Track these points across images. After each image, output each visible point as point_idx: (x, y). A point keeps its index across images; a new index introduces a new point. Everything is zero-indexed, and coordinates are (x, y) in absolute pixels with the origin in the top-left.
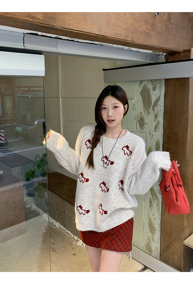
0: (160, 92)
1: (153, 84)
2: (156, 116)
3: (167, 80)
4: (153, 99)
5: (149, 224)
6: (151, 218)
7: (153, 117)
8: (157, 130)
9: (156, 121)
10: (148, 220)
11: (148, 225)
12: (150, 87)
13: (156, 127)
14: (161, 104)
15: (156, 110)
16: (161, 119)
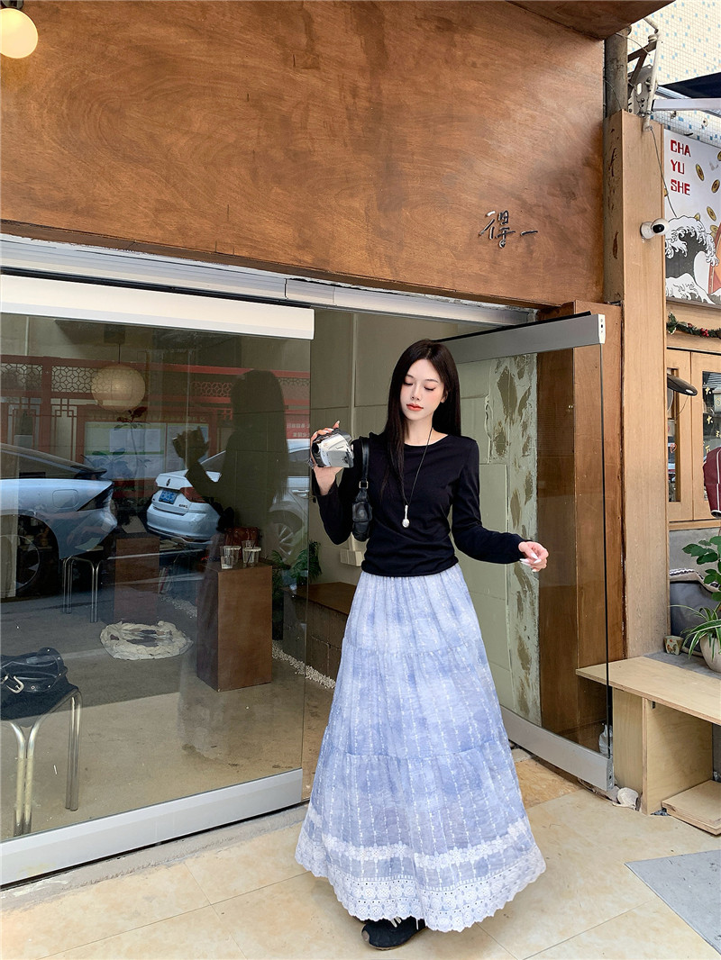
0: (531, 380)
1: (518, 366)
2: (525, 427)
3: (541, 356)
4: (520, 395)
5: (519, 651)
6: (522, 636)
7: (520, 429)
8: (526, 454)
9: (525, 437)
10: (517, 642)
11: (517, 654)
12: (515, 371)
13: (525, 448)
14: (532, 403)
15: (523, 415)
16: (533, 431)
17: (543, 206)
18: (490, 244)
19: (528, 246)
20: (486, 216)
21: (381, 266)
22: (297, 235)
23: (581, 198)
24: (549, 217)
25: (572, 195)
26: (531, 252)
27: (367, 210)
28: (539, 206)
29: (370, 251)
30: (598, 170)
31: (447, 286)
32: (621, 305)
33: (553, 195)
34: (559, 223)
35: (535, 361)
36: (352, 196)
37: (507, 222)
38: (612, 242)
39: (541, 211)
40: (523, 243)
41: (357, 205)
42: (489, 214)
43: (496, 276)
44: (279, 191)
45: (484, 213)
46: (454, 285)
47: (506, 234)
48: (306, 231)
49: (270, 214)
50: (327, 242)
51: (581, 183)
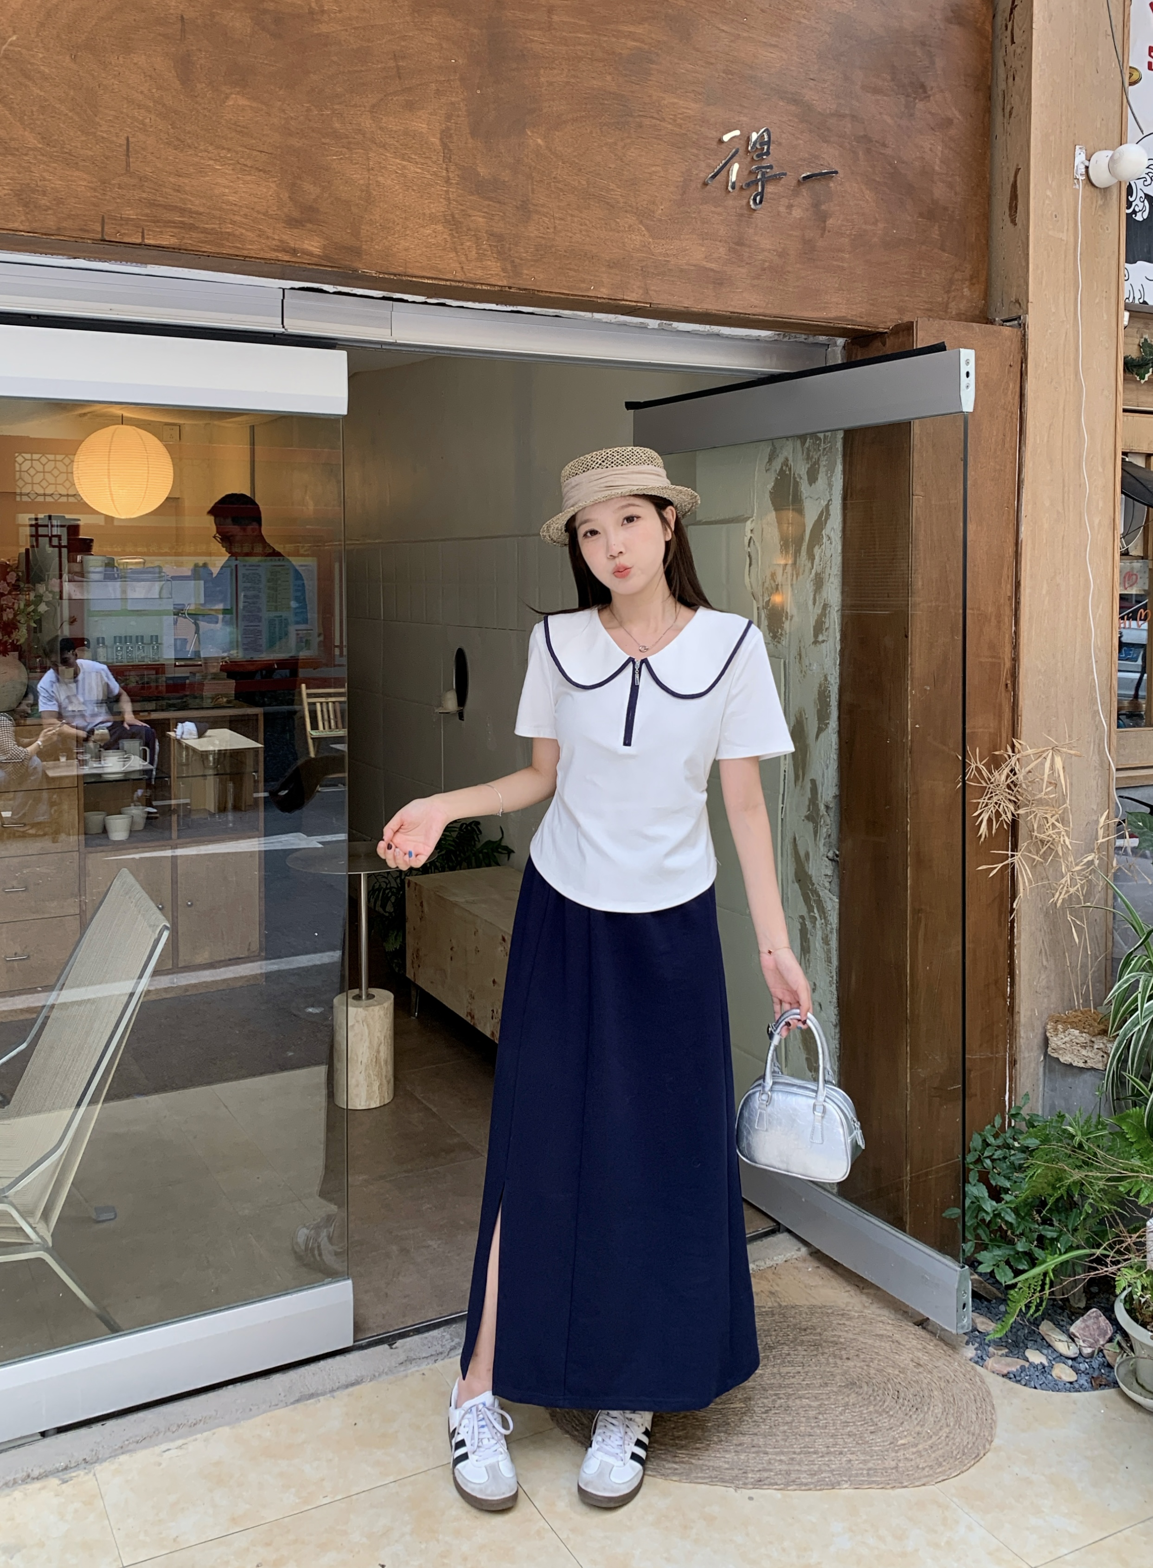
0: (831, 487)
1: (809, 457)
2: (819, 582)
3: (851, 436)
4: (811, 518)
7: (811, 587)
8: (821, 638)
9: (820, 603)
12: (800, 467)
13: (819, 627)
14: (832, 535)
15: (817, 558)
16: (833, 592)
17: (853, 116)
18: (730, 203)
19: (816, 205)
20: (721, 141)
21: (481, 257)
22: (285, 195)
23: (938, 97)
24: (866, 139)
25: (921, 90)
26: (821, 218)
27: (446, 135)
28: (843, 116)
29: (453, 223)
30: (980, 32)
31: (633, 296)
32: (1023, 326)
33: (876, 91)
34: (888, 152)
35: (839, 445)
36: (410, 106)
37: (768, 153)
38: (1008, 188)
39: (848, 127)
40: (805, 197)
41: (423, 127)
42: (726, 138)
43: (743, 270)
44: (243, 102)
45: (714, 134)
46: (647, 292)
47: (765, 181)
48: (307, 186)
49: (223, 153)
50: (355, 210)
51: (940, 63)
